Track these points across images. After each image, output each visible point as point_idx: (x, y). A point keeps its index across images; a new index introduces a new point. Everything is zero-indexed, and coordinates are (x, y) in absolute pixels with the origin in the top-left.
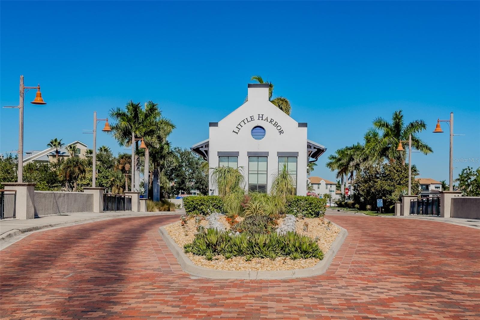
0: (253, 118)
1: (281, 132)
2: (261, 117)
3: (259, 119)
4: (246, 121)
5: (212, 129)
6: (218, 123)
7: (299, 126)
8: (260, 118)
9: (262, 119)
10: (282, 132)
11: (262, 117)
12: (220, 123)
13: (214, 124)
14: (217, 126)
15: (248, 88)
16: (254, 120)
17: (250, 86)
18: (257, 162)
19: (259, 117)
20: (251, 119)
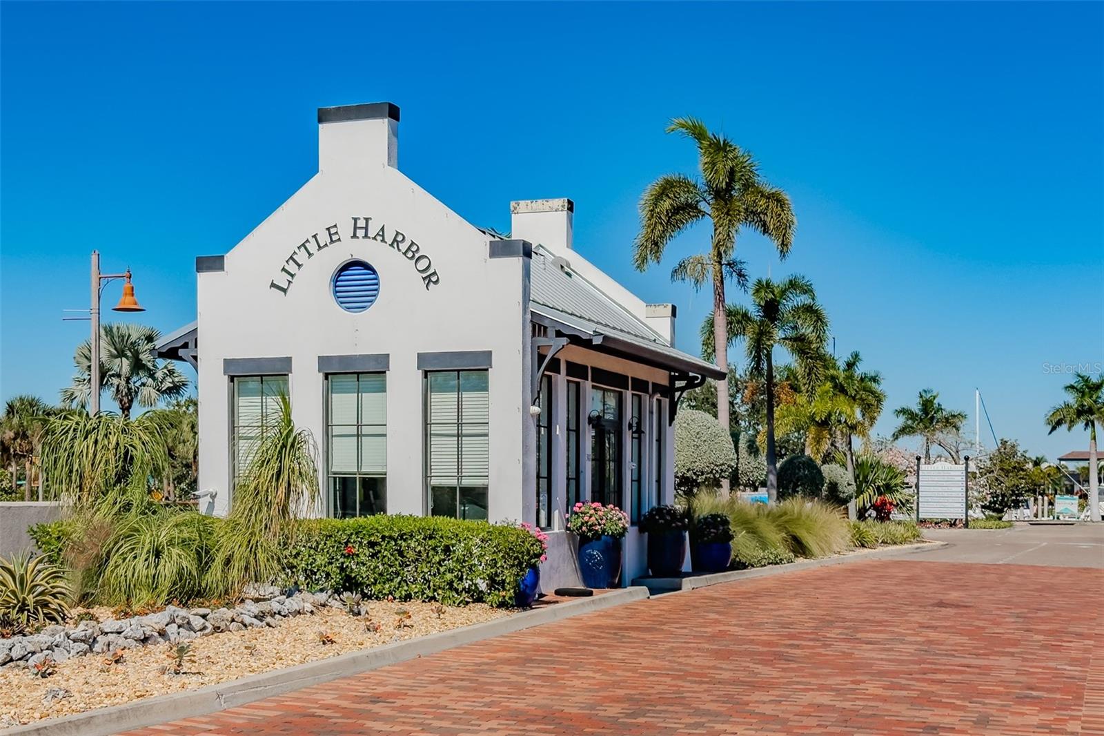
0: (337, 233)
1: (430, 279)
2: (360, 228)
3: (355, 236)
4: (312, 247)
5: (205, 280)
6: (222, 257)
7: (493, 254)
8: (358, 231)
9: (366, 236)
10: (434, 279)
11: (366, 228)
12: (229, 258)
13: (213, 263)
14: (222, 268)
15: (320, 126)
16: (339, 240)
17: (323, 117)
18: (355, 393)
19: (355, 228)
20: (330, 234)
